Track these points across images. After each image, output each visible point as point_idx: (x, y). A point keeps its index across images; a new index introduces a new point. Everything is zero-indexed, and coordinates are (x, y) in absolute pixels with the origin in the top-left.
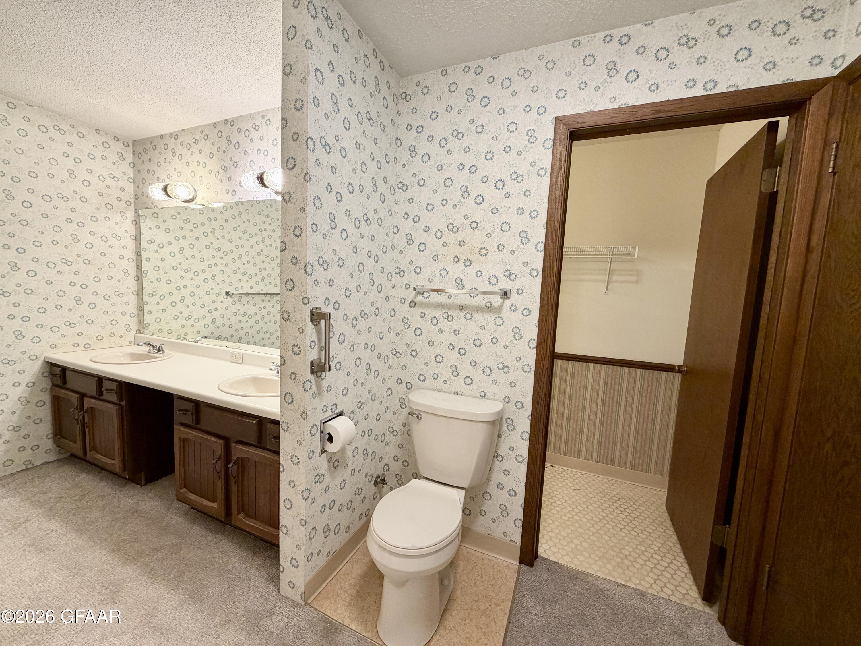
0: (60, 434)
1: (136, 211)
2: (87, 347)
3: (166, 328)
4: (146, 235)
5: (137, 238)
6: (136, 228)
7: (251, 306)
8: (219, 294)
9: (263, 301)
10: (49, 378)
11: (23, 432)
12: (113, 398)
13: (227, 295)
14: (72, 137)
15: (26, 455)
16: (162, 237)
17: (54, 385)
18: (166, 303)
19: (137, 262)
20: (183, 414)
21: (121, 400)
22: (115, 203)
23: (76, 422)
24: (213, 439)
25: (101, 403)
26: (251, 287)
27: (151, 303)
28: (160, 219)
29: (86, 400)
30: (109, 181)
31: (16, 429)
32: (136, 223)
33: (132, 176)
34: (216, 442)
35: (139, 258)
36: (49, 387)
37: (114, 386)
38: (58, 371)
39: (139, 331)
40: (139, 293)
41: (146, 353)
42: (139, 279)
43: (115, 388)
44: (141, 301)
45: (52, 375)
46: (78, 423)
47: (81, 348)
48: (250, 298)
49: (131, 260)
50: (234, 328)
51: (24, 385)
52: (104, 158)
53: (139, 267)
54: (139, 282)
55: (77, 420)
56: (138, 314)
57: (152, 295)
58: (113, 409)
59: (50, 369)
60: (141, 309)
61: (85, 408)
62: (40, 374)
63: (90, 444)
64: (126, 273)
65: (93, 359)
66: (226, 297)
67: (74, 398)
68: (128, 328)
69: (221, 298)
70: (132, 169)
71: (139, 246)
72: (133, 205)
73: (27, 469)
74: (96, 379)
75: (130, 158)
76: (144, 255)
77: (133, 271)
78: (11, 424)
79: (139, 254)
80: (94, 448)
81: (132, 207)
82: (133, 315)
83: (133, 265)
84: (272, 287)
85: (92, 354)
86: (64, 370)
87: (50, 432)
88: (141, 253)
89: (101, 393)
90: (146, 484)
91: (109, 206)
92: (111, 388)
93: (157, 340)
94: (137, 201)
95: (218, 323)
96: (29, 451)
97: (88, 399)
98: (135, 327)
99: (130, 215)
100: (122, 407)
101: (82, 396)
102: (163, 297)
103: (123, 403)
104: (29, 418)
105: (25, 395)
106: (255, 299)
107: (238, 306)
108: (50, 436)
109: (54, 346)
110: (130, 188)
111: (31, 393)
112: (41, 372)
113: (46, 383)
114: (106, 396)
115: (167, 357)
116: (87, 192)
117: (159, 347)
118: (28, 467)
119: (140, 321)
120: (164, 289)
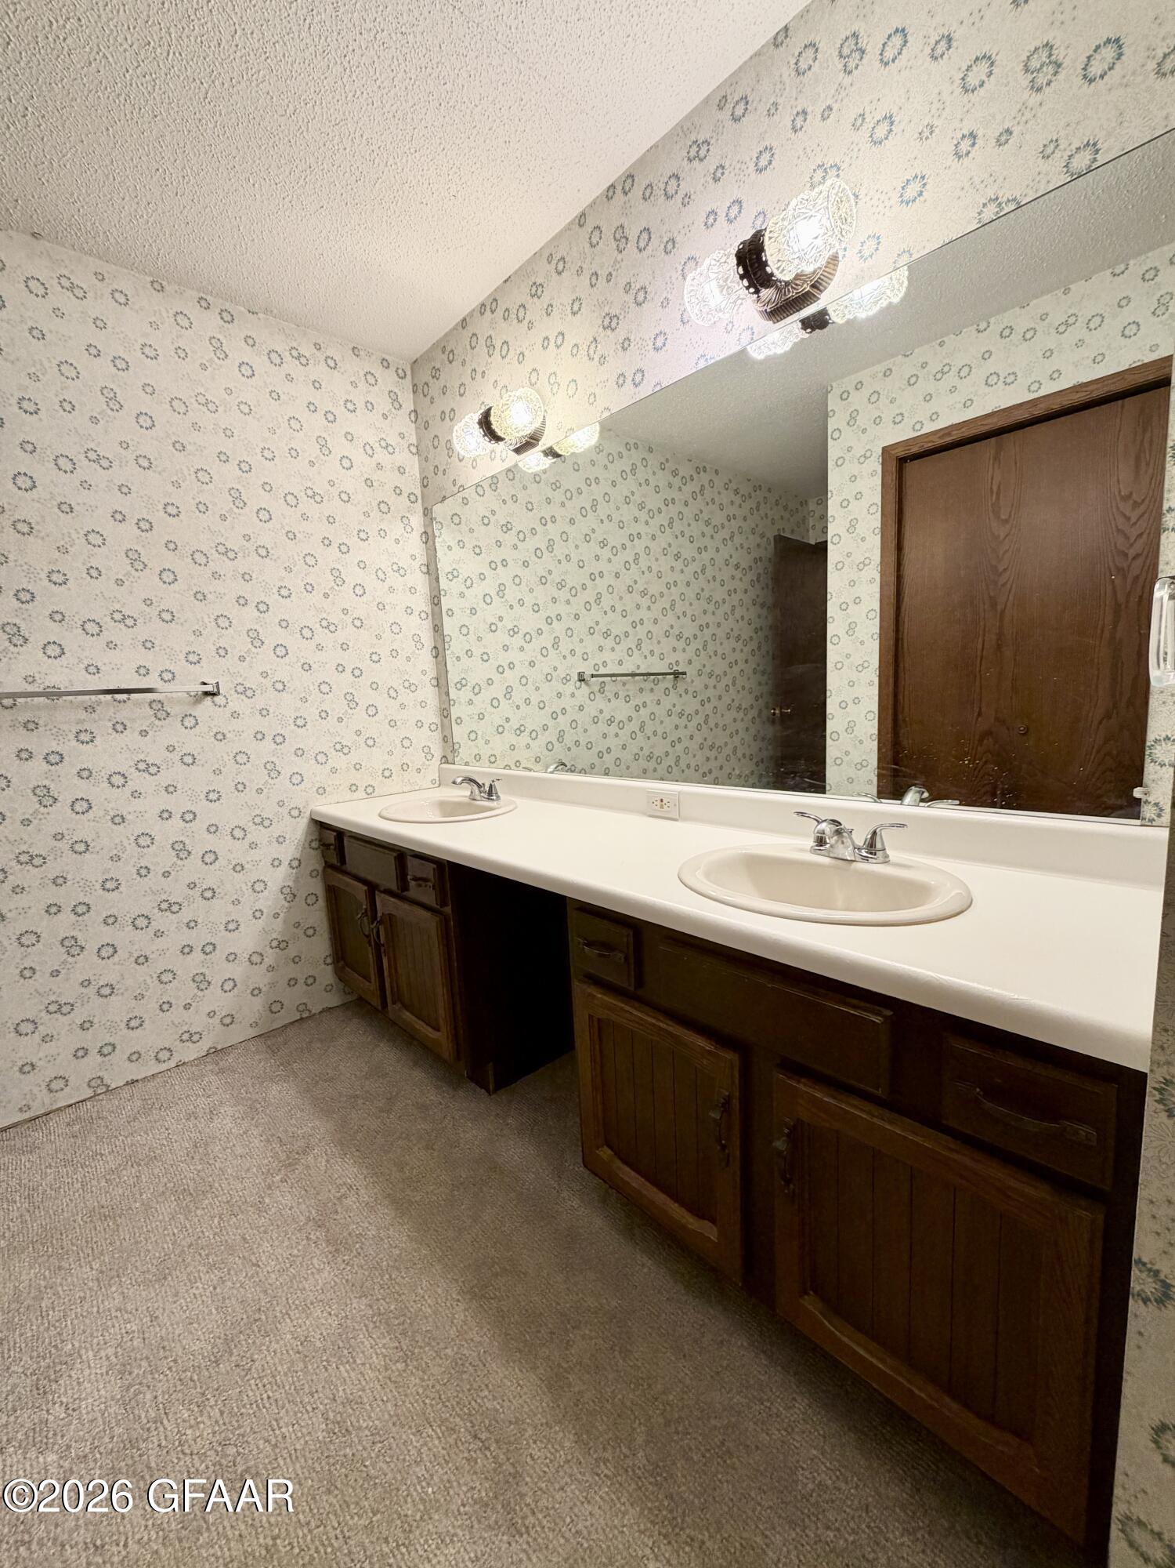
0: (343, 958)
1: (427, 512)
2: (370, 792)
3: (485, 752)
4: (444, 565)
5: (431, 569)
6: (427, 549)
7: (619, 703)
8: (566, 680)
9: (641, 690)
10: (319, 851)
11: (292, 951)
12: (429, 897)
13: (580, 680)
14: (319, 371)
15: (299, 992)
16: (471, 566)
17: (328, 866)
18: (482, 702)
19: (433, 619)
20: (601, 956)
21: (443, 904)
22: (392, 499)
23: (366, 940)
24: (701, 1042)
25: (406, 906)
26: (620, 663)
27: (460, 703)
28: (463, 527)
29: (380, 898)
30: (381, 456)
31: (282, 945)
32: (428, 538)
33: (414, 440)
34: (709, 1052)
35: (436, 609)
36: (320, 869)
37: (429, 871)
38: (331, 837)
39: (445, 759)
40: (441, 682)
41: (467, 800)
42: (439, 652)
43: (431, 876)
44: (444, 697)
45: (324, 846)
46: (369, 943)
47: (361, 794)
48: (620, 686)
49: (423, 615)
50: (595, 750)
51: (286, 863)
52: (370, 406)
53: (437, 629)
54: (440, 658)
55: (367, 936)
56: (442, 726)
57: (461, 685)
58: (429, 923)
59: (320, 834)
60: (445, 713)
61: (379, 914)
62: (307, 845)
63: (392, 988)
64: (417, 640)
65: (385, 814)
66: (578, 683)
67: (360, 890)
68: (428, 753)
69: (570, 688)
70: (413, 425)
71: (435, 584)
72: (420, 501)
73: (302, 1019)
74: (395, 854)
75: (407, 401)
76: (446, 603)
77: (427, 638)
78: (274, 936)
79: (435, 600)
80: (398, 998)
81: (419, 507)
82: (433, 727)
83: (428, 625)
84: (655, 659)
85: (380, 804)
86: (340, 835)
87: (328, 953)
88: (439, 601)
89: (404, 886)
90: (497, 1089)
91: (383, 507)
92: (424, 876)
93: (483, 772)
94: (425, 490)
95: (569, 740)
96: (301, 987)
97: (383, 895)
98: (438, 754)
99: (417, 521)
100: (445, 921)
101: (372, 888)
102: (477, 690)
103: (448, 910)
104: (297, 925)
105: (291, 883)
106: (627, 686)
107: (600, 702)
108: (329, 960)
109: (322, 791)
110: (413, 466)
111: (296, 881)
112: (309, 840)
113: (315, 863)
114: (414, 892)
115: (508, 809)
116: (350, 482)
117: (491, 786)
118: (304, 1016)
119: (445, 739)
120: (478, 672)
